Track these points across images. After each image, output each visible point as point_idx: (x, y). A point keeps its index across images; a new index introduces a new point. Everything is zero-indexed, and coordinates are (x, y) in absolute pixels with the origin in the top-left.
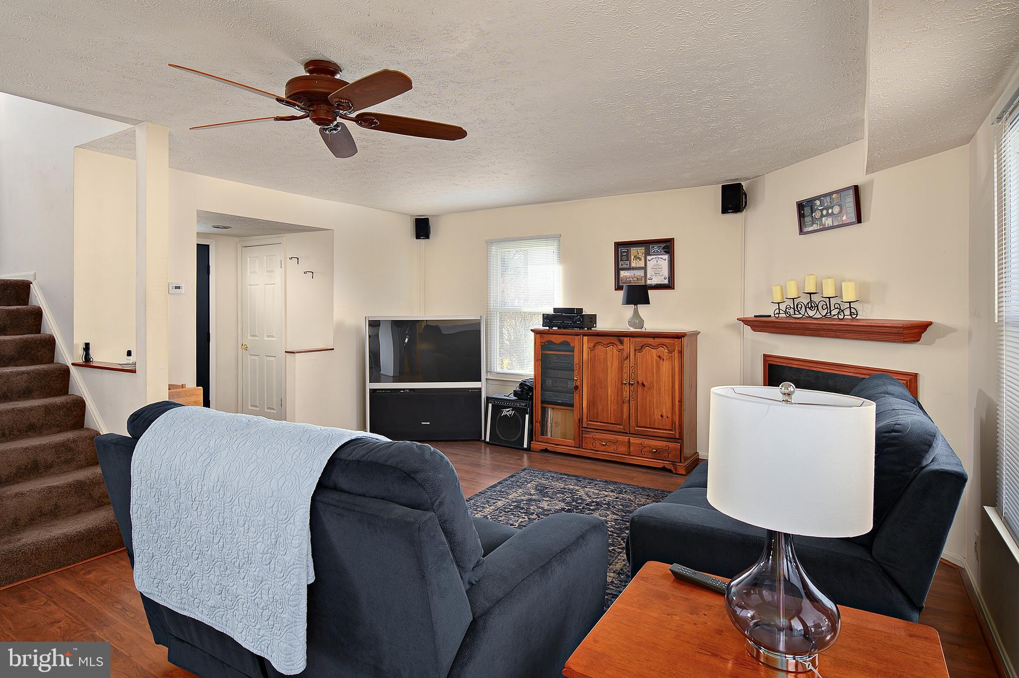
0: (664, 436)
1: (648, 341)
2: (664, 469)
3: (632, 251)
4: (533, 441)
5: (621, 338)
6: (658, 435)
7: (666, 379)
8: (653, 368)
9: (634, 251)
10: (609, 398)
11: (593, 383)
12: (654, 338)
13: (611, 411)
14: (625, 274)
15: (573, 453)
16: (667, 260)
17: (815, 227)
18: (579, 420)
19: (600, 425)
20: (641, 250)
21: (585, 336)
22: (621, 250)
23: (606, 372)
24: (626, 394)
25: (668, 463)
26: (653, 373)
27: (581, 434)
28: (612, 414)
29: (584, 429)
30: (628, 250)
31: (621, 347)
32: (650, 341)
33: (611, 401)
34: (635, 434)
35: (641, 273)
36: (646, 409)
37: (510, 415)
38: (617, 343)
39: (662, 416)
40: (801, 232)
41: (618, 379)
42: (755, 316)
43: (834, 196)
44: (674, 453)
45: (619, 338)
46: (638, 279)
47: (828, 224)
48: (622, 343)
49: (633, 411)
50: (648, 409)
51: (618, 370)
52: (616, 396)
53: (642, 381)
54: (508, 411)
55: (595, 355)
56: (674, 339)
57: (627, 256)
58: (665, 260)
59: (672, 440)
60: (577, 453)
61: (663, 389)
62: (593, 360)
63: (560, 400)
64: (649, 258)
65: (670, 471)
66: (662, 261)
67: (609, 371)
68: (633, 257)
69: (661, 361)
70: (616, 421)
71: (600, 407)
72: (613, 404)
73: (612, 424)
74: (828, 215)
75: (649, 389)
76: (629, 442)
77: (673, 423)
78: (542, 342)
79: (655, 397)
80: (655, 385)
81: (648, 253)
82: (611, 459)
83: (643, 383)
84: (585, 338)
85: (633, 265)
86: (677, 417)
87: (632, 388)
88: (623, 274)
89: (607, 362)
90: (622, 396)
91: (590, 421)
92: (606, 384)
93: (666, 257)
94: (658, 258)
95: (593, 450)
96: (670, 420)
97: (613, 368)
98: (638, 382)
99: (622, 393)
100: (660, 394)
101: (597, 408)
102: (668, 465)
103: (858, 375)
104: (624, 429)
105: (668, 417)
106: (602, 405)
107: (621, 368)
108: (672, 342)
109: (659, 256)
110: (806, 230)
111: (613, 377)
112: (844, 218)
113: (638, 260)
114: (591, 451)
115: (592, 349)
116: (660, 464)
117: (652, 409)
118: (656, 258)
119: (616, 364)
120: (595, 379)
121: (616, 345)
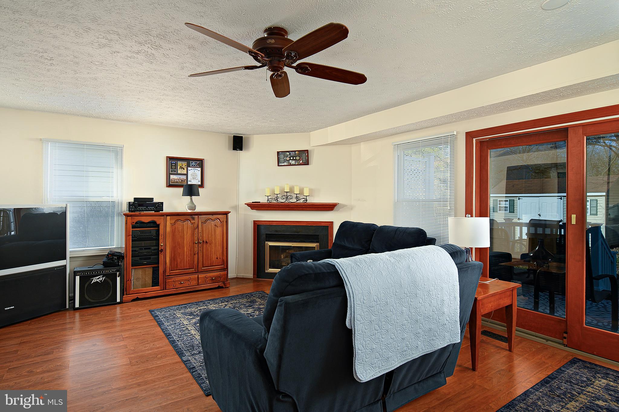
0: (219, 269)
1: (209, 217)
2: (219, 287)
3: (178, 163)
4: (124, 295)
5: (194, 216)
6: (215, 269)
7: (219, 238)
8: (212, 232)
9: (180, 163)
10: (185, 254)
11: (174, 246)
12: (212, 215)
13: (186, 261)
14: (174, 177)
15: (159, 295)
16: (200, 171)
17: (286, 164)
18: (164, 272)
19: (179, 272)
20: (184, 164)
21: (168, 216)
22: (171, 162)
23: (183, 237)
24: (196, 249)
25: (221, 283)
26: (212, 235)
27: (165, 280)
28: (187, 263)
29: (167, 277)
30: (176, 162)
31: (193, 222)
32: (210, 216)
33: (186, 255)
34: (202, 272)
35: (184, 177)
36: (208, 255)
37: (101, 281)
38: (191, 219)
39: (217, 258)
40: (278, 166)
41: (191, 241)
42: (253, 202)
43: (296, 152)
44: (223, 277)
45: (191, 216)
46: (182, 181)
47: (293, 164)
48: (194, 219)
49: (201, 259)
50: (209, 256)
51: (191, 235)
52: (190, 252)
53: (206, 240)
54: (99, 278)
55: (175, 228)
56: (223, 215)
57: (175, 166)
58: (199, 171)
59: (222, 270)
60: (163, 294)
61: (217, 243)
62: (173, 232)
63: (145, 262)
64: (189, 168)
65: (222, 287)
66: (197, 172)
67: (185, 237)
68: (179, 167)
69: (217, 228)
70: (190, 267)
71: (179, 260)
72: (188, 257)
73: (187, 269)
74: (293, 160)
75: (210, 244)
76: (198, 277)
77: (223, 261)
78: (133, 222)
79: (213, 248)
80: (213, 241)
81: (188, 166)
82: (187, 291)
83: (206, 241)
84: (168, 218)
85: (179, 172)
86: (225, 257)
87: (200, 245)
88: (172, 177)
89: (184, 232)
90: (194, 251)
91: (172, 271)
92: (183, 245)
93: (200, 169)
94: (195, 169)
95: (174, 288)
96: (222, 259)
97: (188, 235)
98: (204, 241)
99: (194, 249)
100: (216, 246)
101: (177, 261)
102: (221, 284)
103: (308, 225)
104: (195, 271)
105: (220, 258)
106: (180, 259)
107: (193, 234)
108: (222, 216)
109: (196, 168)
110: (280, 164)
111: (188, 240)
112: (301, 162)
113: (182, 169)
114: (173, 290)
115: (172, 225)
116: (216, 285)
117: (212, 255)
118: (193, 169)
119: (190, 232)
120: (175, 243)
121: (190, 220)
